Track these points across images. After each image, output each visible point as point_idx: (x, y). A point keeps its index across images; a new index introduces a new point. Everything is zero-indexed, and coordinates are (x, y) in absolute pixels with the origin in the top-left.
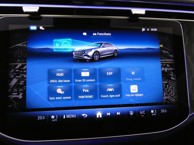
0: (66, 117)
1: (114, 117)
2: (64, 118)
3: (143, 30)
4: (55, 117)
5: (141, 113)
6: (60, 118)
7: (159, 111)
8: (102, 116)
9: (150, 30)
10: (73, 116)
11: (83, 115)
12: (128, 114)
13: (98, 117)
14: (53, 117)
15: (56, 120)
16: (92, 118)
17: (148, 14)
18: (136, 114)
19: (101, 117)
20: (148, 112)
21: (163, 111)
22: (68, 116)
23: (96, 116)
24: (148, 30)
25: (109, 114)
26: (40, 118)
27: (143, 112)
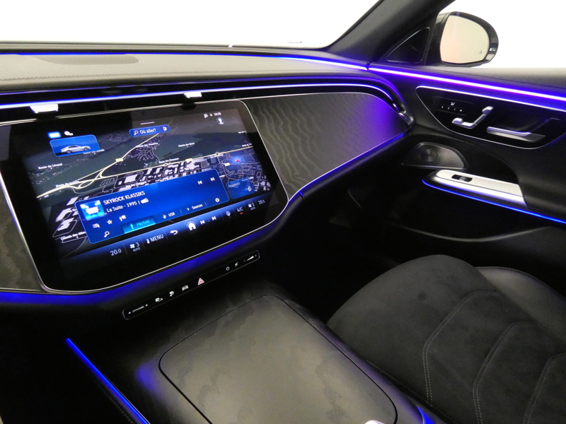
0: (150, 241)
1: (210, 224)
2: (148, 242)
3: (206, 116)
4: (136, 245)
5: (238, 210)
6: (143, 244)
7: (256, 204)
8: (196, 226)
9: (213, 115)
10: (159, 237)
11: (172, 232)
12: (225, 216)
13: (191, 229)
14: (132, 246)
15: (139, 249)
16: (185, 233)
17: (205, 97)
18: (234, 213)
19: (195, 228)
20: (245, 208)
21: (261, 202)
22: (153, 240)
23: (188, 229)
24: (211, 115)
25: (203, 222)
26: (114, 253)
27: (241, 208)
